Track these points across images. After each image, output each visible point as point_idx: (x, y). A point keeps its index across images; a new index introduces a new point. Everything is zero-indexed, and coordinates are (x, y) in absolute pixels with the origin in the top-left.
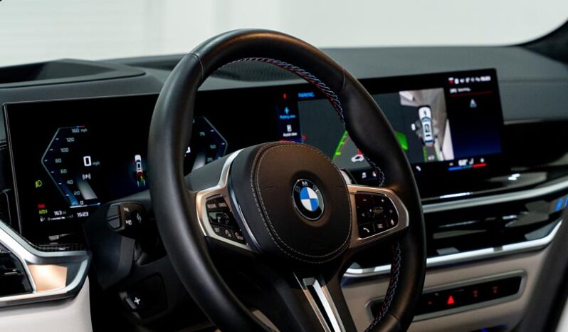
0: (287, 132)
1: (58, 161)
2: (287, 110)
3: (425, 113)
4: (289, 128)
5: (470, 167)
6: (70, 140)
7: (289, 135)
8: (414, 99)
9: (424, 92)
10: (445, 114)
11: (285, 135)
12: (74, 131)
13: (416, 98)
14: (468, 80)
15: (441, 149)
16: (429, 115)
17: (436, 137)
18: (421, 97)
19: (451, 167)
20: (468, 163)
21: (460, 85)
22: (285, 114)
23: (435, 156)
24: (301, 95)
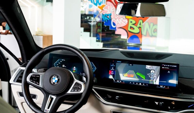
0: (112, 69)
1: (57, 65)
2: (113, 64)
3: (153, 72)
4: (113, 68)
5: (164, 88)
6: (61, 61)
7: (112, 70)
8: (150, 68)
9: (153, 66)
10: (159, 73)
11: (111, 69)
12: (62, 60)
13: (151, 67)
14: (169, 66)
15: (155, 82)
16: (154, 72)
17: (155, 78)
18: (152, 67)
19: (157, 86)
20: (163, 87)
21: (166, 67)
22: (112, 65)
23: (153, 83)
24: (118, 62)
